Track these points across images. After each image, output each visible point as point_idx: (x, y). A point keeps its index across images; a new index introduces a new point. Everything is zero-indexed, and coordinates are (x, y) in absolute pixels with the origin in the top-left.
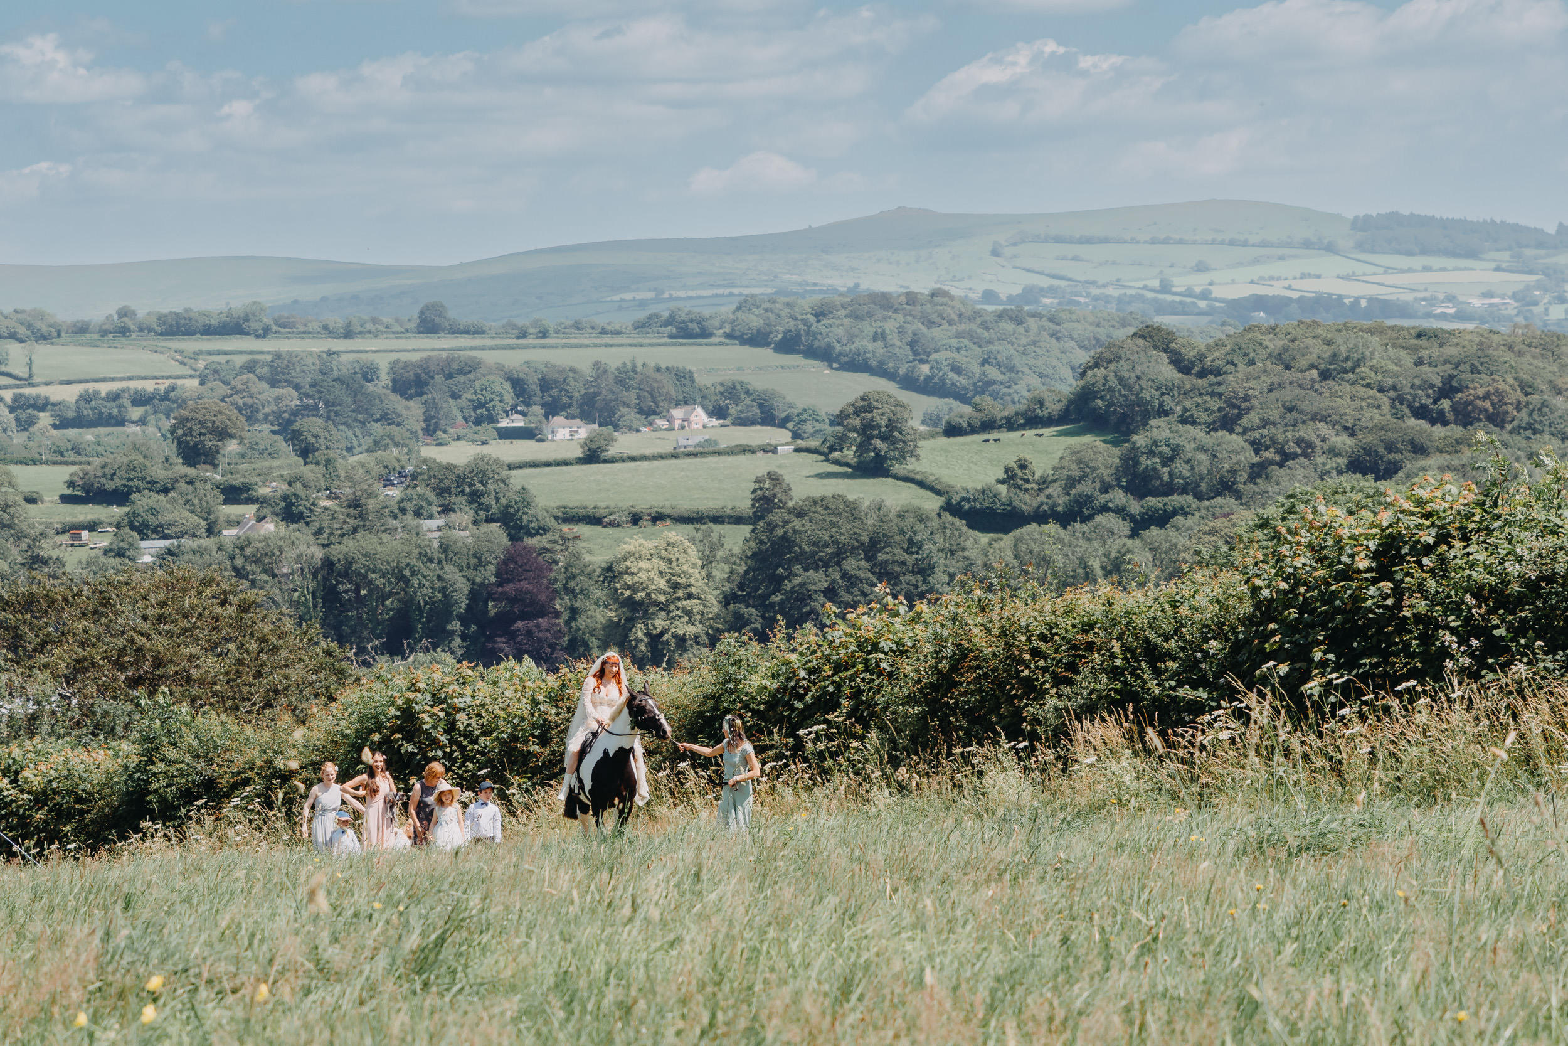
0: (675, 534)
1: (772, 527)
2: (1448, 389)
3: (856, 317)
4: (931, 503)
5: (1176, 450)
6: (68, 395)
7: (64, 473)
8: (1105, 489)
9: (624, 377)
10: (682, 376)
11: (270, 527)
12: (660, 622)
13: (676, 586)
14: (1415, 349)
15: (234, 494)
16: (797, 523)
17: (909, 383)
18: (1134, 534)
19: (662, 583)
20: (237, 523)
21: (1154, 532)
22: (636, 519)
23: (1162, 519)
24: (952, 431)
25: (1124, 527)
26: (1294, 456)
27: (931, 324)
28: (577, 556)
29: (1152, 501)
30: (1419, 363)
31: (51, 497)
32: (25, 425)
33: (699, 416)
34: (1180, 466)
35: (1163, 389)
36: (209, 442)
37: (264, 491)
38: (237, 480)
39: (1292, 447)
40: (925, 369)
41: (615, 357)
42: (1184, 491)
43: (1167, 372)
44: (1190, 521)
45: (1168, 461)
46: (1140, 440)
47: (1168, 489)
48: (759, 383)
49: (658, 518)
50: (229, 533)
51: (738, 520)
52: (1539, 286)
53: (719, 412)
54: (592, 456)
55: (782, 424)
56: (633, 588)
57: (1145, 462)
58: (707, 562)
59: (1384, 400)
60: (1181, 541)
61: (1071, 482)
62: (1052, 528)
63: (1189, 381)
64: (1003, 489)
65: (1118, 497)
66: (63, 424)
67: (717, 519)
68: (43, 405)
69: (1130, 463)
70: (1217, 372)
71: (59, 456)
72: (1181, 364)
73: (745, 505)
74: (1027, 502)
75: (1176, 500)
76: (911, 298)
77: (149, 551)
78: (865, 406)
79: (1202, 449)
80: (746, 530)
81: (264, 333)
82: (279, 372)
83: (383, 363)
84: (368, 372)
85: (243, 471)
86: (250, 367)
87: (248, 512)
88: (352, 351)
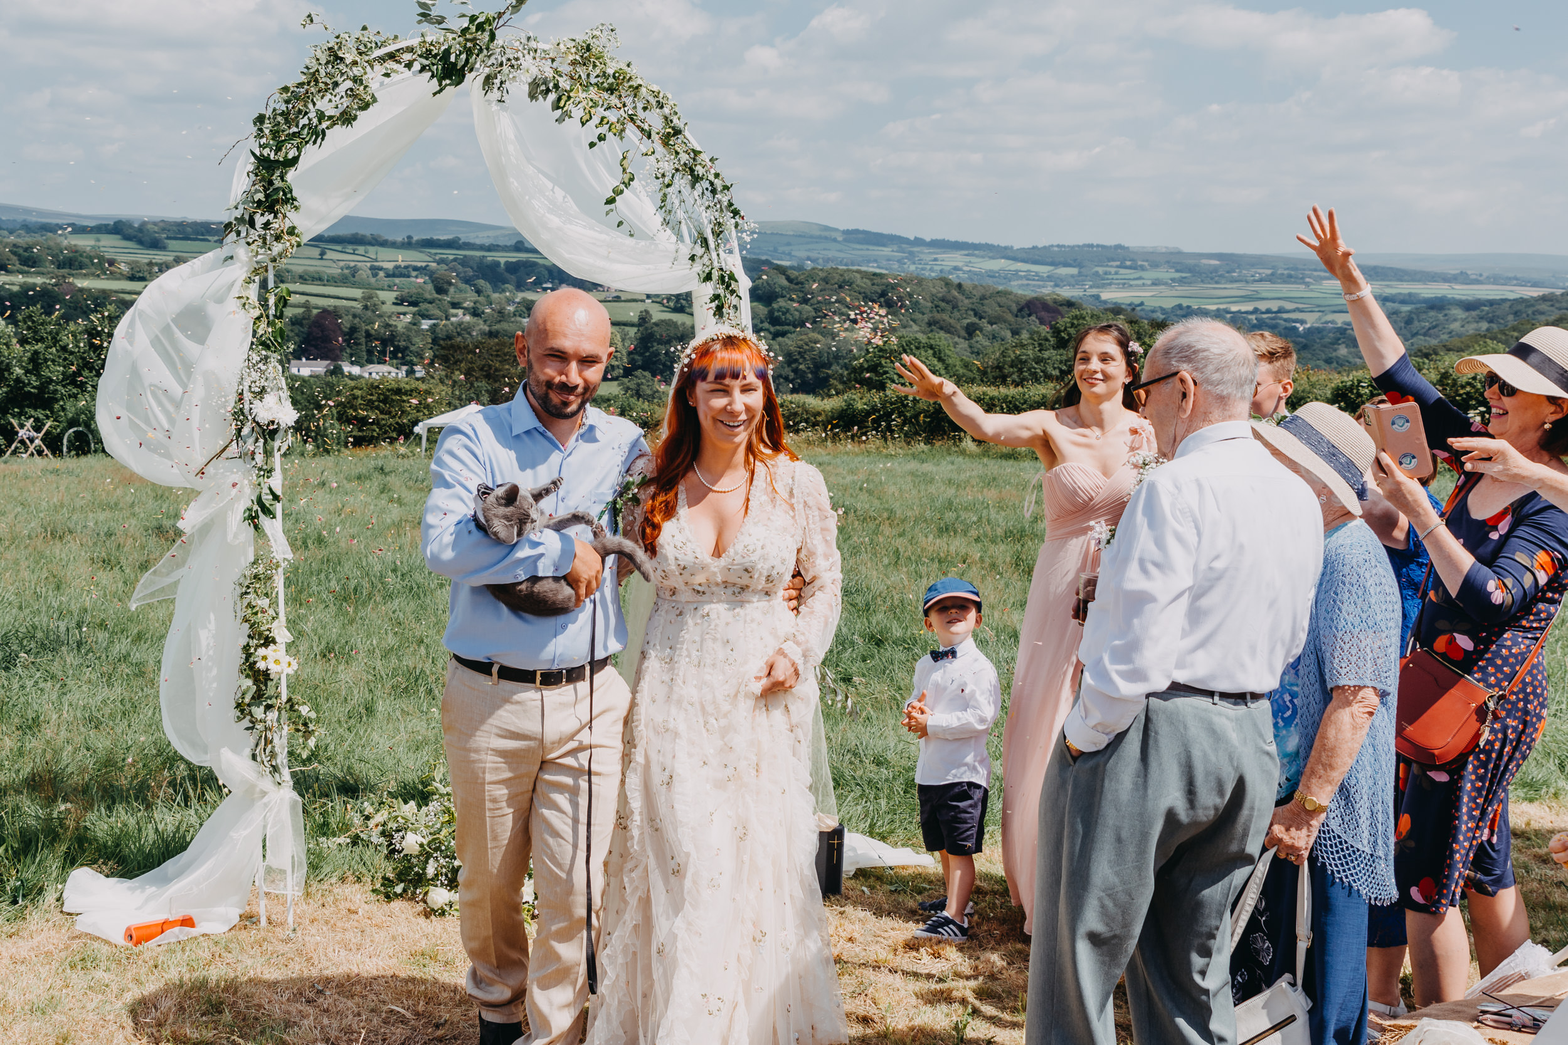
1: (646, 329)
2: (883, 294)
5: (788, 310)
6: (390, 266)
7: (394, 294)
8: (762, 322)
11: (468, 318)
14: (871, 280)
15: (455, 305)
16: (656, 329)
20: (456, 316)
21: (780, 339)
23: (783, 334)
29: (778, 328)
30: (873, 284)
31: (389, 303)
32: (375, 275)
34: (788, 316)
35: (783, 288)
36: (445, 286)
37: (465, 305)
38: (456, 301)
42: (788, 325)
43: (785, 283)
44: (793, 336)
45: (784, 313)
46: (775, 306)
50: (453, 319)
51: (632, 325)
52: (906, 258)
57: (776, 314)
58: (623, 340)
59: (861, 297)
60: (790, 343)
63: (793, 286)
66: (388, 276)
67: (625, 324)
68: (381, 269)
69: (771, 312)
70: (802, 283)
71: (390, 288)
72: (789, 279)
73: (636, 320)
75: (786, 328)
77: (425, 324)
79: (797, 310)
80: (635, 329)
81: (459, 248)
82: (464, 262)
83: (502, 261)
84: (498, 264)
85: (458, 297)
86: (455, 260)
87: (460, 312)
88: (491, 257)
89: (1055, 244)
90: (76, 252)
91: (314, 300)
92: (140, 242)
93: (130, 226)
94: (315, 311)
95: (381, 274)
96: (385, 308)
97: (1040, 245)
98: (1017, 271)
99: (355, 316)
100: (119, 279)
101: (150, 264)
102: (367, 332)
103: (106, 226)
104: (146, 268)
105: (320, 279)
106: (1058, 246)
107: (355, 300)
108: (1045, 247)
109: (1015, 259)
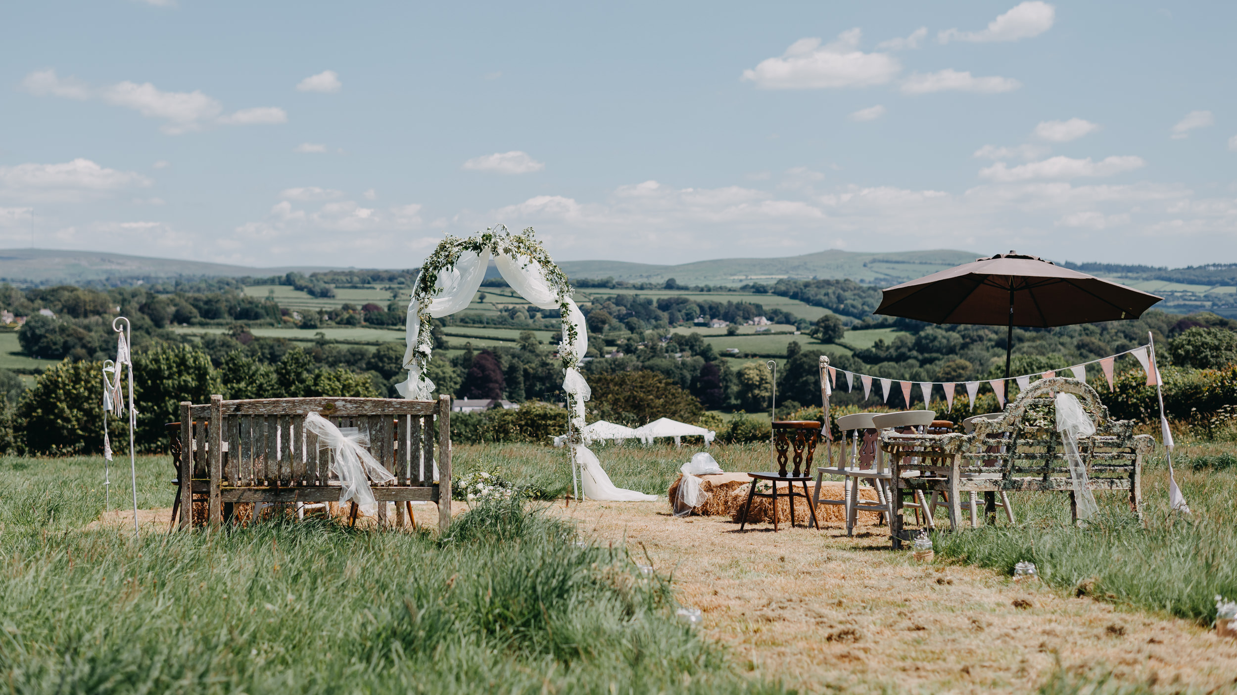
0: (762, 361)
1: (796, 360)
3: (818, 287)
4: (849, 353)
8: (910, 350)
9: (739, 306)
10: (758, 307)
11: (621, 355)
12: (756, 392)
13: (762, 379)
15: (610, 343)
16: (805, 359)
17: (836, 311)
18: (921, 366)
19: (758, 378)
21: (928, 366)
22: (746, 356)
23: (931, 361)
24: (855, 328)
25: (918, 364)
26: (976, 341)
27: (844, 291)
28: (728, 368)
29: (926, 355)
31: (546, 341)
32: (532, 317)
33: (764, 319)
34: (936, 343)
36: (600, 325)
37: (619, 342)
38: (610, 338)
39: (975, 337)
40: (842, 306)
41: (735, 299)
42: (938, 352)
45: (932, 341)
46: (922, 334)
47: (931, 351)
48: (785, 310)
49: (754, 356)
50: (608, 356)
51: (781, 357)
53: (770, 319)
54: (731, 333)
55: (793, 324)
56: (749, 379)
57: (924, 341)
58: (773, 371)
60: (937, 369)
61: (898, 348)
62: (892, 364)
64: (874, 350)
65: (915, 353)
66: (545, 317)
67: (775, 357)
69: (918, 341)
73: (785, 352)
74: (883, 354)
75: (935, 355)
76: (837, 282)
78: (826, 319)
79: (944, 337)
80: (785, 361)
81: (613, 287)
82: (619, 301)
83: (655, 299)
84: (650, 302)
85: (612, 335)
86: (609, 299)
87: (614, 349)
88: (644, 295)
89: (1211, 263)
90: (250, 303)
91: (474, 342)
92: (311, 292)
93: (302, 277)
94: (476, 353)
95: (539, 315)
96: (541, 347)
97: (1195, 265)
98: (1173, 292)
99: (514, 356)
100: (292, 328)
101: (321, 313)
102: (525, 370)
103: (279, 278)
104: (317, 316)
105: (481, 322)
106: (1214, 265)
107: (513, 340)
108: (1200, 267)
109: (1170, 280)
